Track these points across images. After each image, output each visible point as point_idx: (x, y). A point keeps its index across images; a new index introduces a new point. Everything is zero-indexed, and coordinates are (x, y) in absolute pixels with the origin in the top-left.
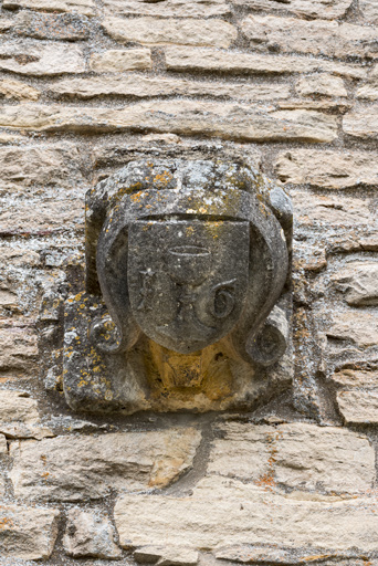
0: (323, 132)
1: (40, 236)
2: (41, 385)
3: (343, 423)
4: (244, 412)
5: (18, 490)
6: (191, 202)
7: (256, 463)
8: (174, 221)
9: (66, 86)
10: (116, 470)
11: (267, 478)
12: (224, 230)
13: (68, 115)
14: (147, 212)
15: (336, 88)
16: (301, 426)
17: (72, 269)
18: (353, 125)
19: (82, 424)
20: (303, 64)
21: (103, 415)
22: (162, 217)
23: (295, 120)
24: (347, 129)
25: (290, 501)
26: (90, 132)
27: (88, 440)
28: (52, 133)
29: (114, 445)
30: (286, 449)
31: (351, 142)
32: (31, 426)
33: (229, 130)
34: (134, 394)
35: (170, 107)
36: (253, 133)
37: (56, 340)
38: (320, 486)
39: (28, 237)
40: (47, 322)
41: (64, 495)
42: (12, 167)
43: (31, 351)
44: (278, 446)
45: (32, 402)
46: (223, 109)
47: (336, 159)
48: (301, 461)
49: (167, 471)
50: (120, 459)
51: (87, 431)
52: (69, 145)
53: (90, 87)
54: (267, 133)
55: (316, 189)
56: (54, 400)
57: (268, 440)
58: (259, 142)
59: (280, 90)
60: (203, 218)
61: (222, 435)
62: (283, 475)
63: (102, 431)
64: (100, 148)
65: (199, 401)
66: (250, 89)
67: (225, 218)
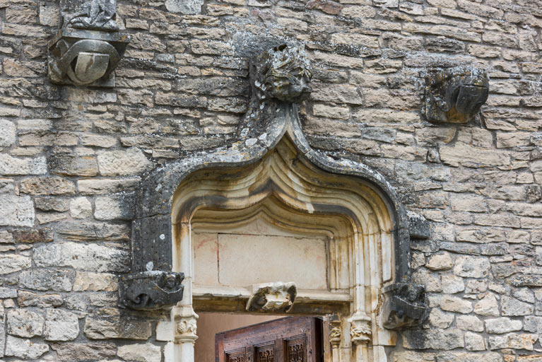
0: (478, 40)
1: (419, 67)
2: (421, 112)
3: (486, 128)
4: (465, 125)
5: (418, 143)
6: (475, 81)
7: (468, 139)
8: (471, 86)
9: (419, 19)
10: (439, 138)
11: (471, 143)
12: (482, 90)
13: (421, 28)
14: (466, 83)
15: (481, 26)
16: (478, 128)
17: (427, 79)
18: (485, 38)
19: (431, 125)
20: (473, 17)
21: (435, 123)
22: (469, 85)
23: (471, 35)
24: (484, 39)
25: (475, 149)
26: (425, 34)
27: (431, 130)
28: (418, 34)
29: (438, 131)
30: (476, 135)
31: (484, 43)
32: (419, 124)
33: (458, 37)
34: (444, 119)
35: (444, 28)
36: (463, 38)
37: (423, 100)
38: (481, 145)
39: (415, 67)
40: (421, 94)
41: (428, 145)
42: (409, 44)
43: (419, 103)
44: (473, 134)
45: (419, 117)
46: (456, 29)
47: (481, 48)
48: (478, 139)
49: (449, 140)
50: (440, 136)
51: (432, 127)
52: (421, 38)
53: (425, 20)
54: (466, 39)
55: (478, 57)
56: (423, 117)
57: (471, 132)
58: (464, 41)
59: (468, 25)
60: (477, 86)
61: (461, 130)
62: (475, 143)
63: (435, 127)
64: (428, 40)
65: (458, 121)
66: (462, 24)
67: (483, 86)
